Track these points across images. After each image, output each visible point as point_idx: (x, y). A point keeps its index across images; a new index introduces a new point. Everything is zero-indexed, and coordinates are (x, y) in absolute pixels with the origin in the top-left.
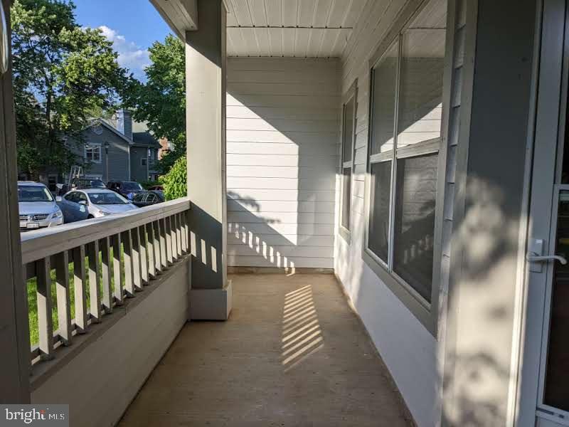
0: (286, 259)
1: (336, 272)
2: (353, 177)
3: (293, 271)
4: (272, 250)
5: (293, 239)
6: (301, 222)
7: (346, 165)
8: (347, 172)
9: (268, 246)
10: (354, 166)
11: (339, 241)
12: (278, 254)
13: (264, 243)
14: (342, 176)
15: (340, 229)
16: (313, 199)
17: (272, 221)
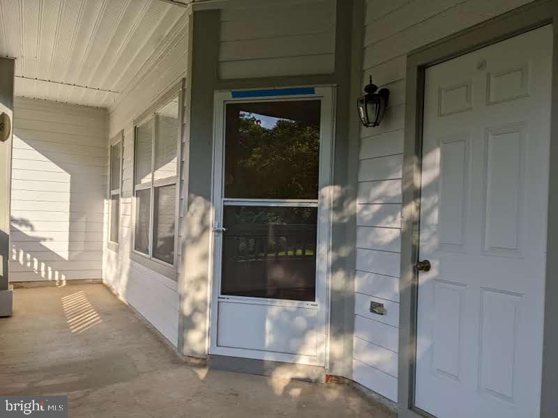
0: (57, 273)
1: (104, 282)
2: (122, 200)
3: (64, 283)
4: (43, 265)
5: (65, 255)
6: (72, 241)
7: (114, 192)
8: (115, 197)
9: (39, 262)
10: (122, 193)
11: (108, 253)
12: (50, 269)
13: (35, 260)
14: (110, 201)
15: (109, 244)
16: (83, 219)
17: (44, 239)
